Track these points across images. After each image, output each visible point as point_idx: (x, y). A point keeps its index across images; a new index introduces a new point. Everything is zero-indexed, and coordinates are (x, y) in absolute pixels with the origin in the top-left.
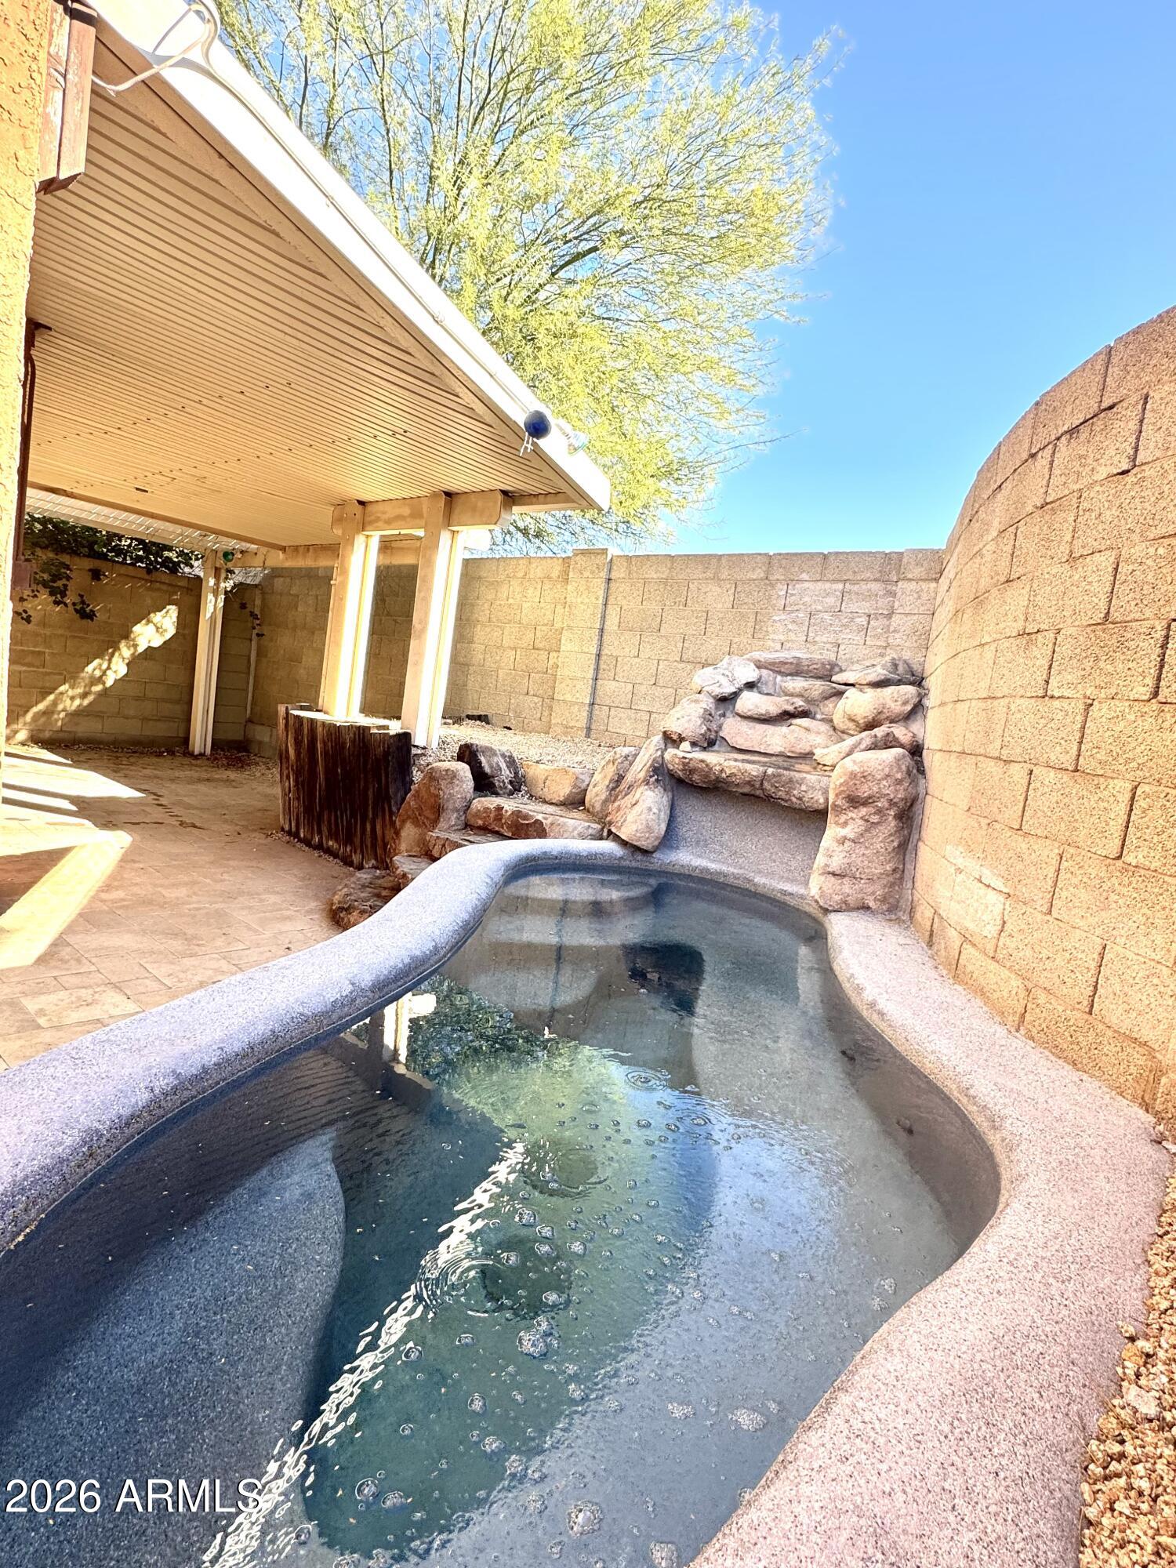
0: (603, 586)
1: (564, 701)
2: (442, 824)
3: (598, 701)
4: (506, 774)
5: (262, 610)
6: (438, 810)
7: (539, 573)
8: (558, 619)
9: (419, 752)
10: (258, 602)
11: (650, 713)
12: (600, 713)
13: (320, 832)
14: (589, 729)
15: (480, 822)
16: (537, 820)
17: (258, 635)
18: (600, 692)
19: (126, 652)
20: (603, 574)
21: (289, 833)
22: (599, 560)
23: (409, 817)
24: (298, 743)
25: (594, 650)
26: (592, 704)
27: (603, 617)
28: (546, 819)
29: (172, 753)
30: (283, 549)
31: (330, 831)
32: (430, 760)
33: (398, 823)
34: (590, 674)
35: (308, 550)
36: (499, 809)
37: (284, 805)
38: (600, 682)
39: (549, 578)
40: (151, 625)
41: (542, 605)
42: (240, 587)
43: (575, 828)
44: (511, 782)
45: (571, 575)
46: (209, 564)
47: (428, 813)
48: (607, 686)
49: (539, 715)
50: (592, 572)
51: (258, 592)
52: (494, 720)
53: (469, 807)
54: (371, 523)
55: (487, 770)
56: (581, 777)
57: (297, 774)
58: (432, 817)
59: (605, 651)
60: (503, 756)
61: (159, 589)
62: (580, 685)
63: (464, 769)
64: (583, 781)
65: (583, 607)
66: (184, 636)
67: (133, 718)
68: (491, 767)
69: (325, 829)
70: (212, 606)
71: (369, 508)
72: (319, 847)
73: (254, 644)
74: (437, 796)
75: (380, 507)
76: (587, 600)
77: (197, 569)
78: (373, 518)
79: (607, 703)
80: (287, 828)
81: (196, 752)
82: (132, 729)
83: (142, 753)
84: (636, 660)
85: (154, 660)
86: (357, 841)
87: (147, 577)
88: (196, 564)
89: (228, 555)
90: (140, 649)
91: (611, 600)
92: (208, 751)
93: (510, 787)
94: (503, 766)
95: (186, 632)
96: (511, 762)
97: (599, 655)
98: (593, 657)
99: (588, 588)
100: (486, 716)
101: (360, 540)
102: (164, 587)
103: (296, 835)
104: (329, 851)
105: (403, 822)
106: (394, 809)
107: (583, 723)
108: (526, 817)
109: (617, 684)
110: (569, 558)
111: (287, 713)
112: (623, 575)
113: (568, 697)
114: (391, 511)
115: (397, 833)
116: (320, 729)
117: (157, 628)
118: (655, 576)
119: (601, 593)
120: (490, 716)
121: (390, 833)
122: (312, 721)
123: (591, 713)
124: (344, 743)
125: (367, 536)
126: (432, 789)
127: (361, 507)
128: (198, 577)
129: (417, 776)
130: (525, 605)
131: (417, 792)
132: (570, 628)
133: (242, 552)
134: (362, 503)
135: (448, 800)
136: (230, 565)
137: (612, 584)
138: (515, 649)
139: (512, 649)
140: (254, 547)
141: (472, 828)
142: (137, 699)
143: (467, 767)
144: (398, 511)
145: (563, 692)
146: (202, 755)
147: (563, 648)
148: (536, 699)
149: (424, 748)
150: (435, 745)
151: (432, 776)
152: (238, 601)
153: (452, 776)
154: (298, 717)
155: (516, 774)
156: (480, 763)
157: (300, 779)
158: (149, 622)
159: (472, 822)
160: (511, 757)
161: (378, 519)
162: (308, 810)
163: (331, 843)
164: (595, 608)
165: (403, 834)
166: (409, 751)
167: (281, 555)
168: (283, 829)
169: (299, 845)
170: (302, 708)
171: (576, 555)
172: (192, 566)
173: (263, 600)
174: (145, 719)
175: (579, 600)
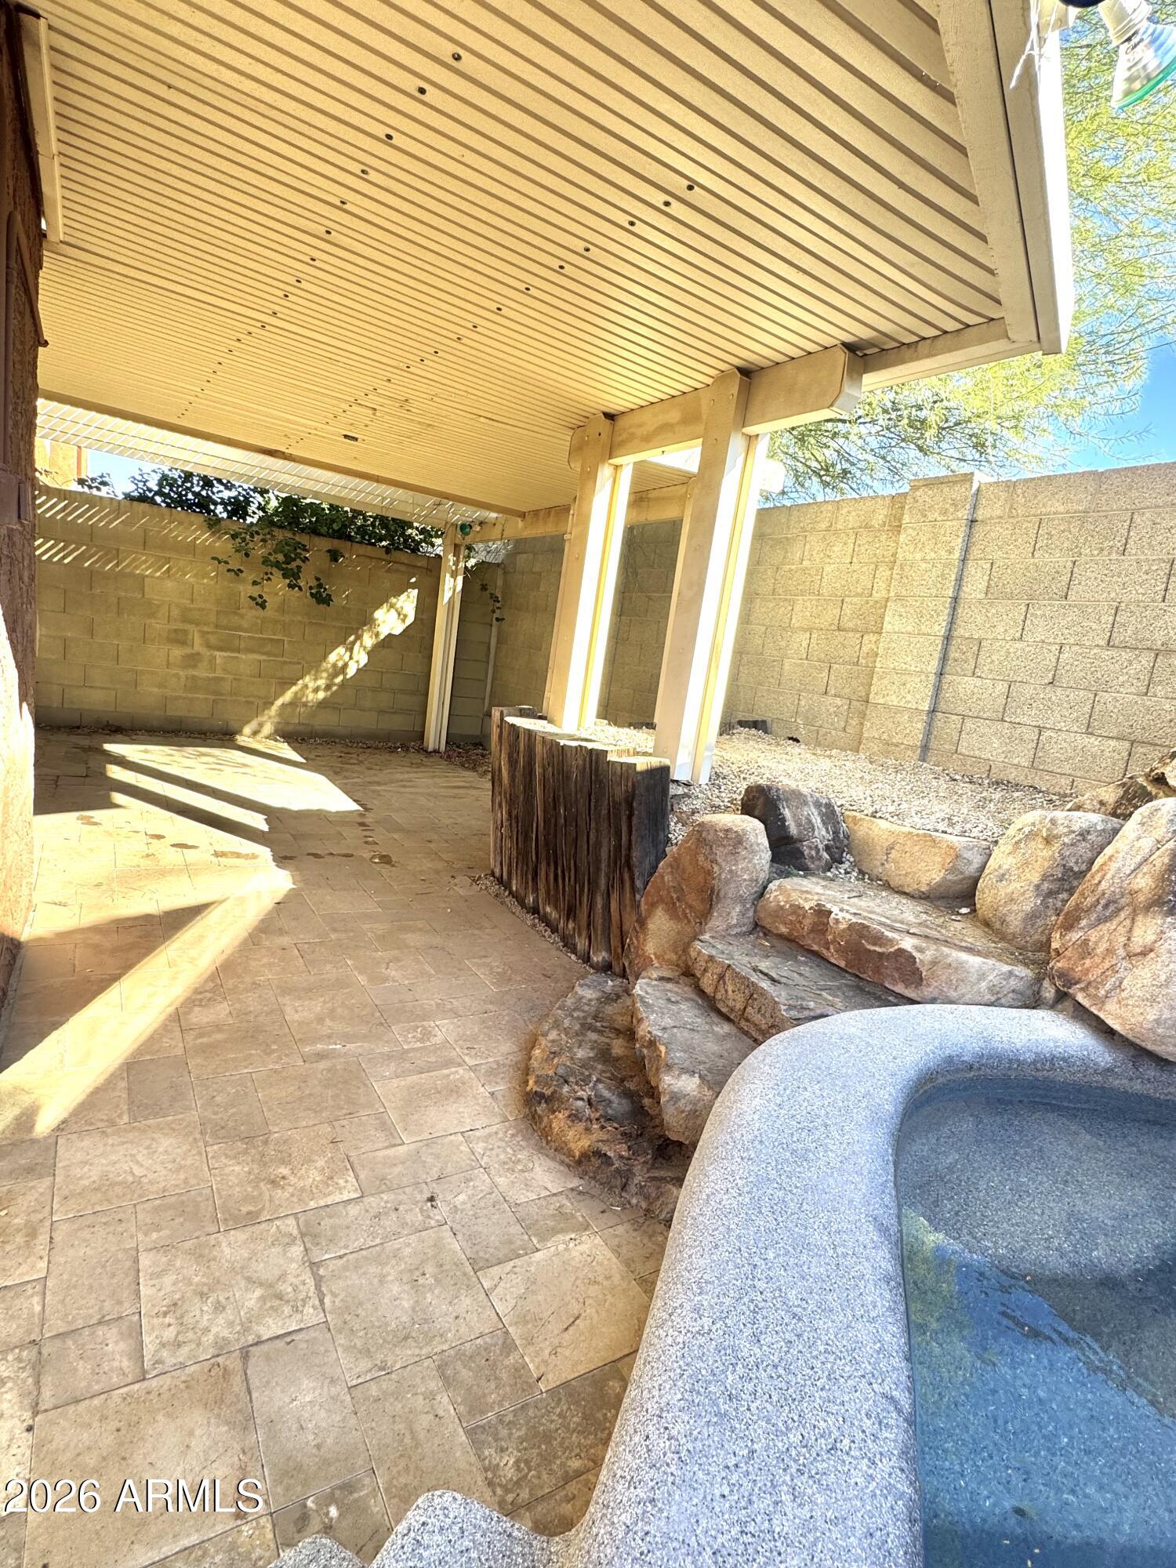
0: (963, 531)
1: (886, 706)
2: (717, 922)
3: (942, 706)
4: (821, 834)
5: (504, 594)
6: (709, 898)
7: (852, 521)
8: (881, 585)
9: (680, 791)
10: (500, 583)
11: (1041, 730)
12: (947, 726)
13: (536, 890)
14: (925, 748)
15: (784, 930)
16: (901, 951)
17: (497, 619)
18: (947, 694)
19: (368, 640)
20: (964, 514)
21: (500, 881)
22: (959, 492)
23: (661, 900)
24: (513, 763)
25: (940, 629)
26: (933, 711)
27: (960, 580)
28: (921, 950)
29: (406, 748)
30: (523, 515)
31: (548, 892)
32: (697, 804)
33: (643, 907)
34: (933, 666)
35: (549, 513)
36: (822, 913)
37: (495, 843)
38: (948, 678)
39: (868, 527)
40: (393, 610)
41: (855, 567)
42: (481, 565)
43: (982, 976)
44: (827, 848)
45: (906, 518)
46: (448, 541)
47: (692, 899)
48: (963, 685)
49: (842, 724)
50: (945, 512)
51: (500, 572)
52: (775, 727)
53: (761, 895)
54: (622, 444)
55: (793, 830)
56: (968, 855)
57: (512, 802)
58: (698, 905)
59: (960, 631)
60: (818, 804)
61: (397, 571)
62: (914, 682)
63: (754, 829)
64: (970, 862)
65: (924, 566)
66: (422, 620)
67: (370, 710)
68: (799, 825)
69: (541, 886)
70: (451, 587)
71: (621, 422)
72: (535, 910)
73: (494, 630)
74: (709, 873)
75: (635, 419)
76: (933, 555)
77: (439, 546)
78: (624, 436)
79: (960, 710)
80: (497, 874)
81: (430, 749)
82: (367, 722)
83: (377, 748)
84: (1018, 645)
85: (391, 647)
86: (583, 916)
87: (385, 556)
88: (438, 541)
89: (465, 528)
90: (382, 637)
91: (975, 552)
92: (443, 748)
93: (826, 856)
94: (817, 821)
95: (424, 617)
96: (830, 814)
97: (948, 638)
98: (939, 641)
99: (935, 536)
100: (764, 722)
101: (605, 472)
102: (403, 568)
103: (507, 886)
104: (545, 920)
105: (653, 906)
106: (639, 884)
107: (918, 738)
108: (879, 939)
109: (978, 682)
110: (905, 495)
111: (502, 719)
112: (999, 512)
113: (893, 700)
114: (650, 421)
115: (642, 923)
116: (539, 748)
117: (399, 614)
118: (1061, 509)
119: (958, 543)
120: (769, 720)
121: (630, 922)
122: (530, 733)
123: (929, 725)
124: (570, 772)
125: (617, 467)
126: (701, 858)
127: (608, 422)
128: (438, 556)
129: (677, 832)
130: (828, 569)
131: (676, 859)
132: (899, 597)
133: (481, 524)
134: (610, 417)
135: (727, 882)
136: (468, 540)
137: (977, 527)
138: (810, 630)
139: (804, 630)
140: (494, 515)
141: (767, 933)
142: (374, 690)
143: (761, 826)
144: (662, 418)
145: (885, 693)
146: (436, 751)
147: (887, 627)
148: (838, 701)
149: (687, 785)
150: (704, 780)
151: (702, 837)
152: (477, 581)
153: (737, 840)
154: (513, 726)
155: (836, 833)
156: (784, 820)
157: (514, 813)
158: (392, 606)
159: (767, 922)
160: (829, 806)
161: (632, 436)
162: (523, 855)
163: (548, 909)
164: (945, 566)
165: (651, 926)
166: (665, 791)
167: (520, 524)
168: (493, 874)
169: (509, 900)
170: (523, 714)
171: (914, 488)
172: (433, 545)
173: (505, 582)
174: (381, 712)
175: (919, 556)
